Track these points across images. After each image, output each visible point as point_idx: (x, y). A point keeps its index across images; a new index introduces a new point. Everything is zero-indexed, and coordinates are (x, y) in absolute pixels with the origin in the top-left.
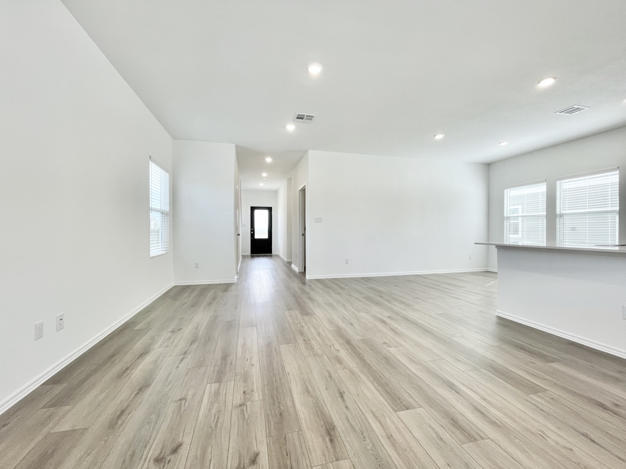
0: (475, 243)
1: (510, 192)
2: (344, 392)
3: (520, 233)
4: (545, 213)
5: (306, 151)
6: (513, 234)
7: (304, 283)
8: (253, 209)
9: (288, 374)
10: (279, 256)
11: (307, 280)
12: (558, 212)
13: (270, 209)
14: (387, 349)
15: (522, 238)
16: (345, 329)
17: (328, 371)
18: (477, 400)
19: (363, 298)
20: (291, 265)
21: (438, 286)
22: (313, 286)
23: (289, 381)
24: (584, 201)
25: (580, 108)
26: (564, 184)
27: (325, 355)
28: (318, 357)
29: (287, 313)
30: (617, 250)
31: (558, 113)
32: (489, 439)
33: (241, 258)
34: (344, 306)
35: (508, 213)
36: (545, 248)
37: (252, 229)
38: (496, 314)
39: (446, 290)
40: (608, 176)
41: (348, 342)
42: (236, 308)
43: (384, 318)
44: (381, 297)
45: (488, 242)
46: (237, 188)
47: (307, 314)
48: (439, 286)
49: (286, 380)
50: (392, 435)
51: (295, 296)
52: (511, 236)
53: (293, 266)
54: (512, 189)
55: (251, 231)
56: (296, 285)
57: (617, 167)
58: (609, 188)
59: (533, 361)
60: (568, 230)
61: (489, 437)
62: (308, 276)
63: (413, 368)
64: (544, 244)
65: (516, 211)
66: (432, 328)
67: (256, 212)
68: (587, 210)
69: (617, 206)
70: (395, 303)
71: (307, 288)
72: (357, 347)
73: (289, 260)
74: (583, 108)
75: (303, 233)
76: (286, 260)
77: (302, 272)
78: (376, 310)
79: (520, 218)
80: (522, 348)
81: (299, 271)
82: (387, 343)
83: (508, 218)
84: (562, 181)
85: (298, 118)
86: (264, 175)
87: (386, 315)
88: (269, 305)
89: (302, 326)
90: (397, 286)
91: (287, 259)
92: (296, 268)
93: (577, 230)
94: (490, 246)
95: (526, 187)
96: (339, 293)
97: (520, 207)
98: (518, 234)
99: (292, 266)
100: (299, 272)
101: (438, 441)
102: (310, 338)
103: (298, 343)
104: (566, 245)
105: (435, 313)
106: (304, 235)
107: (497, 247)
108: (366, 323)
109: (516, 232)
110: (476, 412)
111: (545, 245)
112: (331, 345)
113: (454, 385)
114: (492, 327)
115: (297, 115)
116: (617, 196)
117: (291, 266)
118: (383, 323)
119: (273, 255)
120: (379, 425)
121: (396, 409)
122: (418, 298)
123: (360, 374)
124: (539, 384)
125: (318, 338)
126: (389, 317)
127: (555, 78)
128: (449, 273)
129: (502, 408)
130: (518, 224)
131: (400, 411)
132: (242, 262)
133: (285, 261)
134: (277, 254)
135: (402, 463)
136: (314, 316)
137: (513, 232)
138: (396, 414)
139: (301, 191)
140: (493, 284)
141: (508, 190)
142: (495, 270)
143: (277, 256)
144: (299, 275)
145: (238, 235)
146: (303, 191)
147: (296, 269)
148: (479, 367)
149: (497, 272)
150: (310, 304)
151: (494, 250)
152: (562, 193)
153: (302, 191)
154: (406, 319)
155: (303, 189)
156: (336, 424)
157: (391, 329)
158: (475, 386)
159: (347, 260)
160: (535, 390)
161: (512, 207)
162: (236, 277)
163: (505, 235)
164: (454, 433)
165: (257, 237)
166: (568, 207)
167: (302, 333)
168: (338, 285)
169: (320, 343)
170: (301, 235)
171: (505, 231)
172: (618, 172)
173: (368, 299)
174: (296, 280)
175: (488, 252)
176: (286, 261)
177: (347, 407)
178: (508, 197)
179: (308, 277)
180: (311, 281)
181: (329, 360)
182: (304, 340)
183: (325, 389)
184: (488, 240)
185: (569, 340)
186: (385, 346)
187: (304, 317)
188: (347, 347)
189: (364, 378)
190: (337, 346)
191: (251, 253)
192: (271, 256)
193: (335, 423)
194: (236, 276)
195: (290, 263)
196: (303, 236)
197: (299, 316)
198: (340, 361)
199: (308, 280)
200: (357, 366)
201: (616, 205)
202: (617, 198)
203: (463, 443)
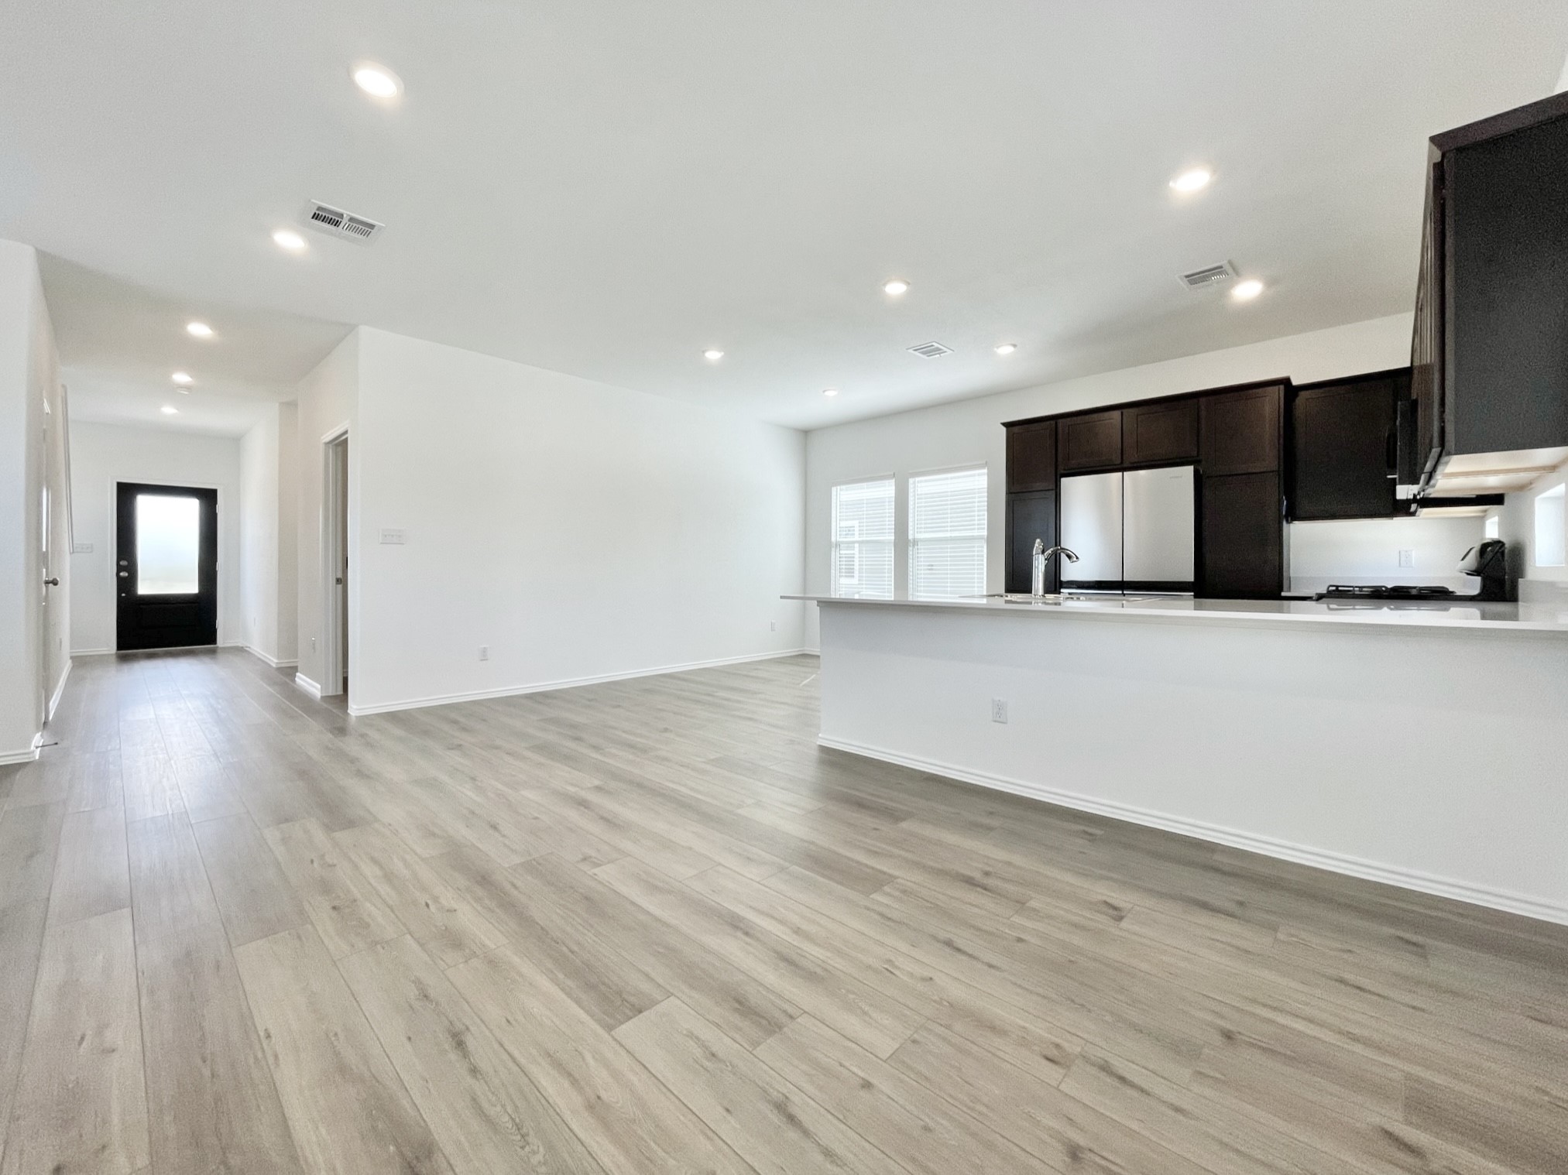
0: (781, 597)
1: (842, 493)
2: (468, 1029)
3: (856, 574)
4: (893, 538)
5: (350, 329)
6: (846, 576)
7: (341, 730)
8: (127, 493)
9: (268, 1036)
10: (246, 651)
11: (354, 719)
12: (910, 537)
13: (208, 497)
14: (589, 872)
15: (859, 584)
16: (473, 845)
17: (418, 982)
18: (784, 937)
19: (527, 749)
20: (295, 676)
21: (709, 695)
22: (373, 734)
23: (271, 1060)
24: (944, 518)
25: (940, 349)
26: (919, 485)
27: (408, 937)
28: (383, 948)
29: (272, 835)
30: (983, 604)
31: (911, 351)
32: (805, 1015)
33: (67, 666)
34: (473, 779)
35: (838, 536)
36: (894, 603)
37: (123, 563)
38: (818, 743)
39: (726, 703)
40: (974, 475)
41: (484, 880)
42: (31, 856)
43: (584, 794)
44: (578, 739)
45: (805, 593)
46: (47, 408)
47: (350, 824)
48: (712, 696)
49: (256, 1058)
50: (599, 1098)
51: (304, 773)
52: (844, 581)
53: (303, 681)
54: (844, 487)
55: (120, 569)
56: (312, 738)
57: (984, 462)
58: (974, 498)
59: (875, 826)
60: (924, 570)
61: (804, 1008)
62: (355, 707)
63: (651, 904)
64: (891, 597)
65: (849, 531)
66: (700, 797)
67: (144, 503)
68: (948, 535)
69: (984, 529)
70: (614, 751)
71: (352, 746)
72: (508, 887)
73: (286, 663)
74: (945, 349)
75: (340, 575)
76: (274, 661)
77: (335, 697)
78: (562, 776)
79: (857, 545)
80: (860, 805)
81: (324, 695)
82: (591, 857)
83: (838, 545)
84: (917, 479)
85: (316, 217)
86: (181, 378)
87: (589, 785)
88: (193, 822)
89: (330, 866)
90: (619, 706)
91: (278, 658)
92: (311, 685)
93: (936, 570)
94: (808, 602)
95: (865, 485)
96: (460, 745)
97: (856, 523)
98: (853, 576)
99: (296, 679)
100: (322, 697)
101: (707, 1064)
102: (358, 896)
103: (312, 924)
104: (921, 597)
105: (703, 760)
106: (342, 581)
107: (820, 604)
108: (536, 815)
109: (850, 573)
110: (782, 964)
111: (893, 599)
112: (429, 902)
113: (741, 919)
114: (809, 771)
115: (316, 208)
116: (984, 510)
117: (294, 681)
118: (582, 808)
119: (219, 651)
120: (566, 1084)
121: (611, 1021)
122: (666, 730)
123: (516, 960)
124: (885, 869)
125: (384, 889)
126: (598, 789)
127: (908, 284)
128: (732, 665)
129: (828, 938)
130: (854, 557)
131: (622, 1023)
132: (73, 680)
133: (270, 666)
134: (240, 645)
135: (622, 1159)
136: (376, 825)
137: (846, 572)
138: (613, 1037)
139: (330, 445)
140: (813, 679)
141: (839, 487)
142: (816, 651)
143: (240, 651)
144: (325, 705)
145: (47, 583)
146: (340, 445)
147: (314, 686)
148: (787, 864)
149: (818, 654)
150: (360, 791)
151: (815, 609)
152: (916, 501)
153: (337, 445)
154: (640, 786)
155: (337, 442)
156: (437, 1137)
157: (602, 818)
158: (782, 910)
159: (485, 650)
160: (877, 881)
161: (844, 524)
162: (38, 739)
163: (833, 578)
164: (740, 1029)
165: (144, 588)
166: (951, 526)
167: (326, 887)
168: (455, 722)
169: (391, 903)
170: (332, 581)
171: (833, 571)
172: (985, 471)
173: (543, 748)
174: (314, 724)
175: (804, 613)
176: (274, 666)
177: (474, 1071)
178: (838, 505)
179: (357, 707)
180: (366, 720)
181: (422, 945)
182: (334, 908)
183: (405, 1040)
184: (805, 590)
185: (924, 772)
186: (585, 867)
187: (338, 835)
188: (480, 892)
189: (527, 968)
190: (448, 898)
191: (120, 647)
192: (213, 652)
193: (435, 1134)
194: (38, 735)
195: (290, 671)
196: (340, 586)
197: (319, 836)
198: (454, 940)
199: (356, 717)
200: (508, 941)
201: (983, 526)
202: (984, 515)
203: (756, 1044)
